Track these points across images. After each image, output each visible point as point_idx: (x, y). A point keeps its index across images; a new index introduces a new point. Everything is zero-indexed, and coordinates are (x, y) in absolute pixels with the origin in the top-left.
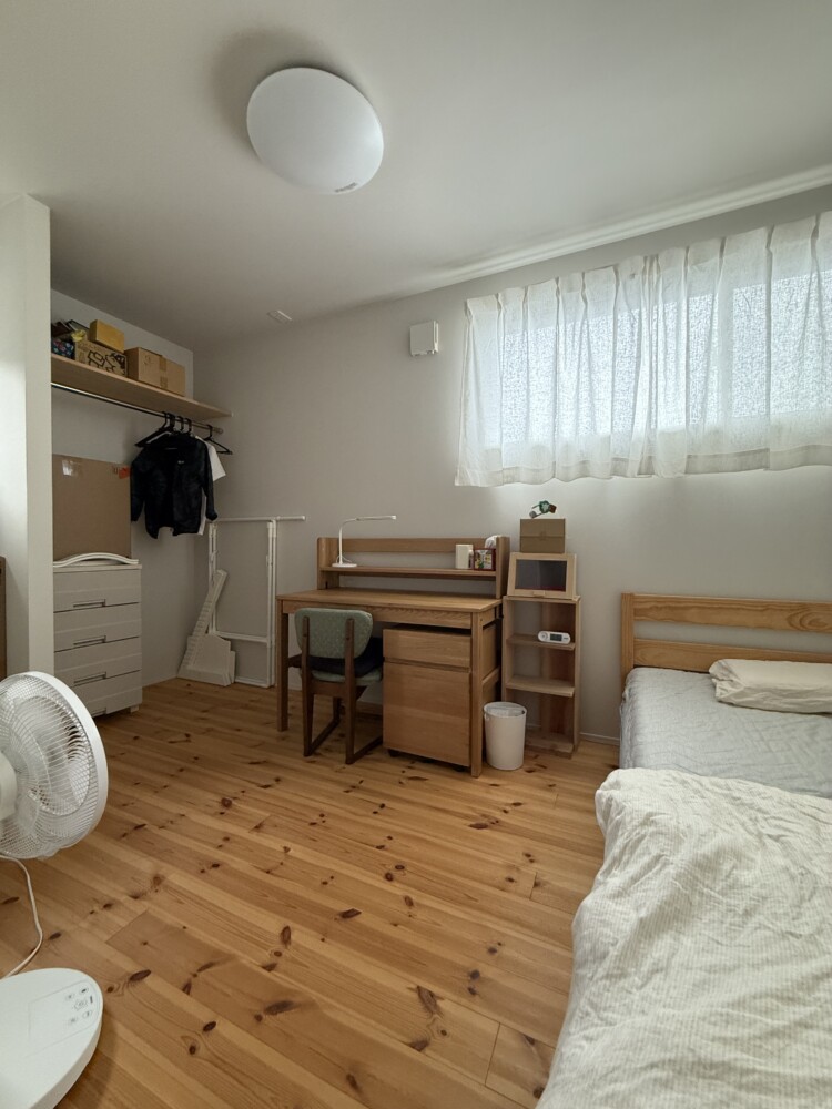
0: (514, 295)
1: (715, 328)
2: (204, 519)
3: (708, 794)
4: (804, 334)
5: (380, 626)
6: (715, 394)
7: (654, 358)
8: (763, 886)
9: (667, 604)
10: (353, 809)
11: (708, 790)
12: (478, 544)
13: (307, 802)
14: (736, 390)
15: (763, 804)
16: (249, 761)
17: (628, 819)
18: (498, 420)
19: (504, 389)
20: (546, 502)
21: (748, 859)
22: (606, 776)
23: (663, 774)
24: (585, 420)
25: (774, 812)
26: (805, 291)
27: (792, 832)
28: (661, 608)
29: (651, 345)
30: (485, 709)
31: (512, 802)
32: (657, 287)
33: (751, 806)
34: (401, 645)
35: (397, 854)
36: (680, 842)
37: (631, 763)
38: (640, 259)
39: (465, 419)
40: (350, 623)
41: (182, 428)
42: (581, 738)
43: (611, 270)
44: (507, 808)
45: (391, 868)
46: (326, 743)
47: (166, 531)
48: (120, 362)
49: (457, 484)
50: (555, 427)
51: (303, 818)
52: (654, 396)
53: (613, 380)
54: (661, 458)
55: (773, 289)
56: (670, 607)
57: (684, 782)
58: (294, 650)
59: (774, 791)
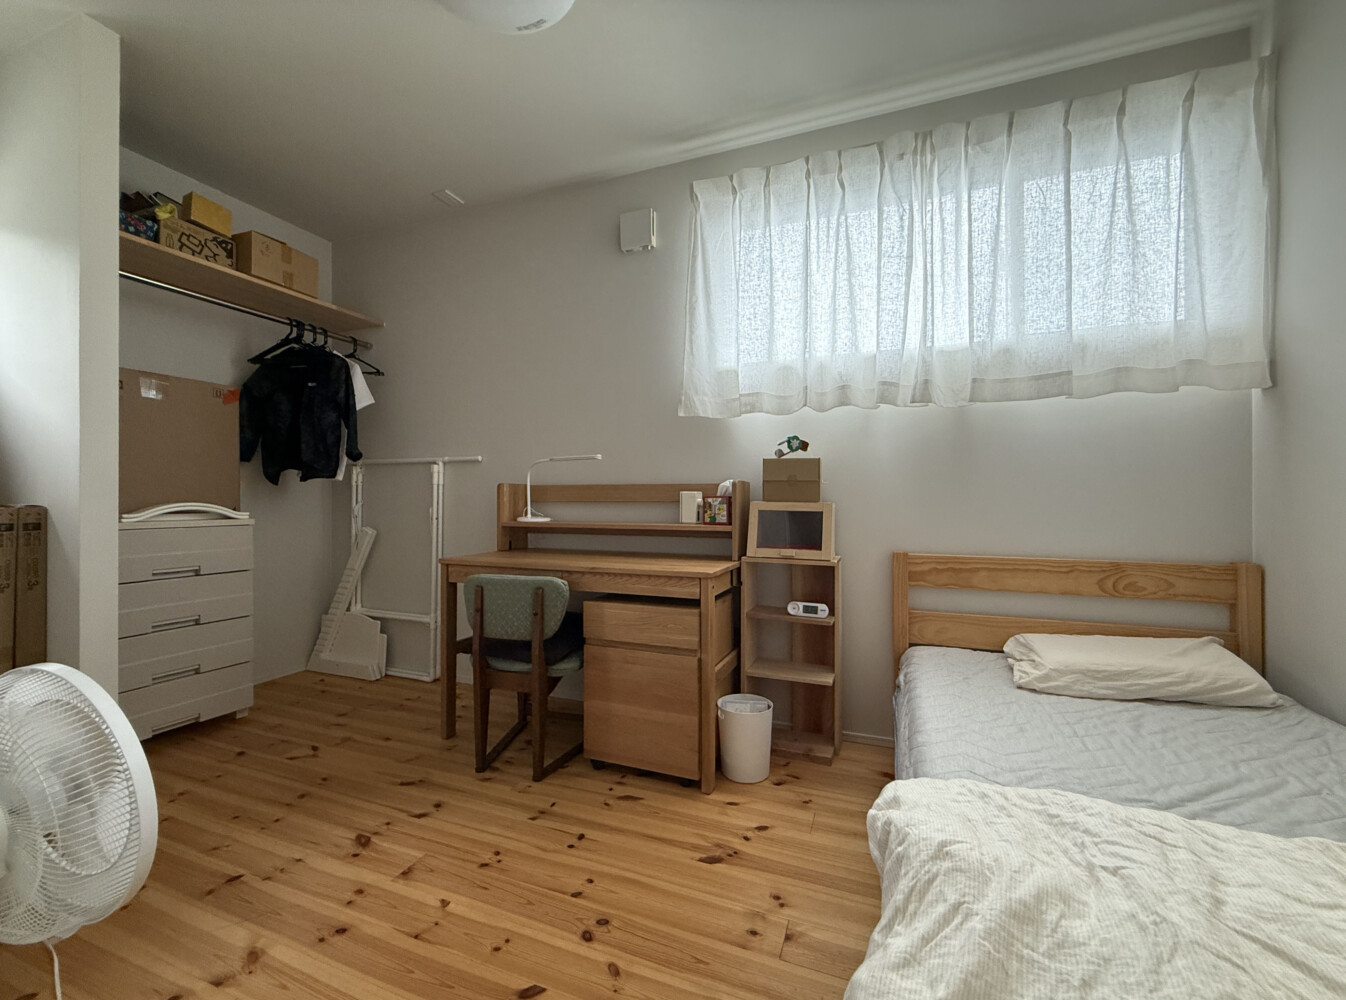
0: (753, 177)
1: (1003, 223)
2: (345, 461)
3: (1015, 811)
4: (1110, 232)
5: (579, 597)
6: (1004, 304)
7: (929, 257)
8: (1104, 942)
9: (950, 566)
10: (543, 844)
11: (1015, 805)
12: (709, 491)
13: (477, 836)
14: (1030, 299)
15: (1090, 823)
16: (399, 781)
17: (913, 852)
18: (734, 334)
19: (741, 294)
20: (796, 438)
21: (1079, 902)
22: (881, 788)
23: (955, 785)
24: (844, 335)
25: (1106, 834)
26: (1111, 180)
27: (1135, 861)
28: (943, 570)
29: (925, 242)
30: (719, 704)
31: (755, 825)
32: (931, 170)
33: (1074, 826)
34: (607, 621)
35: (601, 903)
36: (987, 882)
37: (911, 772)
38: (910, 135)
39: (692, 332)
40: (539, 595)
41: (315, 340)
42: (845, 739)
43: (875, 148)
44: (749, 834)
45: (591, 924)
46: (507, 754)
47: (292, 475)
48: (225, 249)
49: (681, 414)
50: (806, 344)
51: (469, 857)
52: (929, 305)
53: (879, 285)
54: (939, 380)
55: (1073, 177)
56: (953, 570)
57: (984, 796)
58: (464, 631)
59: (1101, 805)
